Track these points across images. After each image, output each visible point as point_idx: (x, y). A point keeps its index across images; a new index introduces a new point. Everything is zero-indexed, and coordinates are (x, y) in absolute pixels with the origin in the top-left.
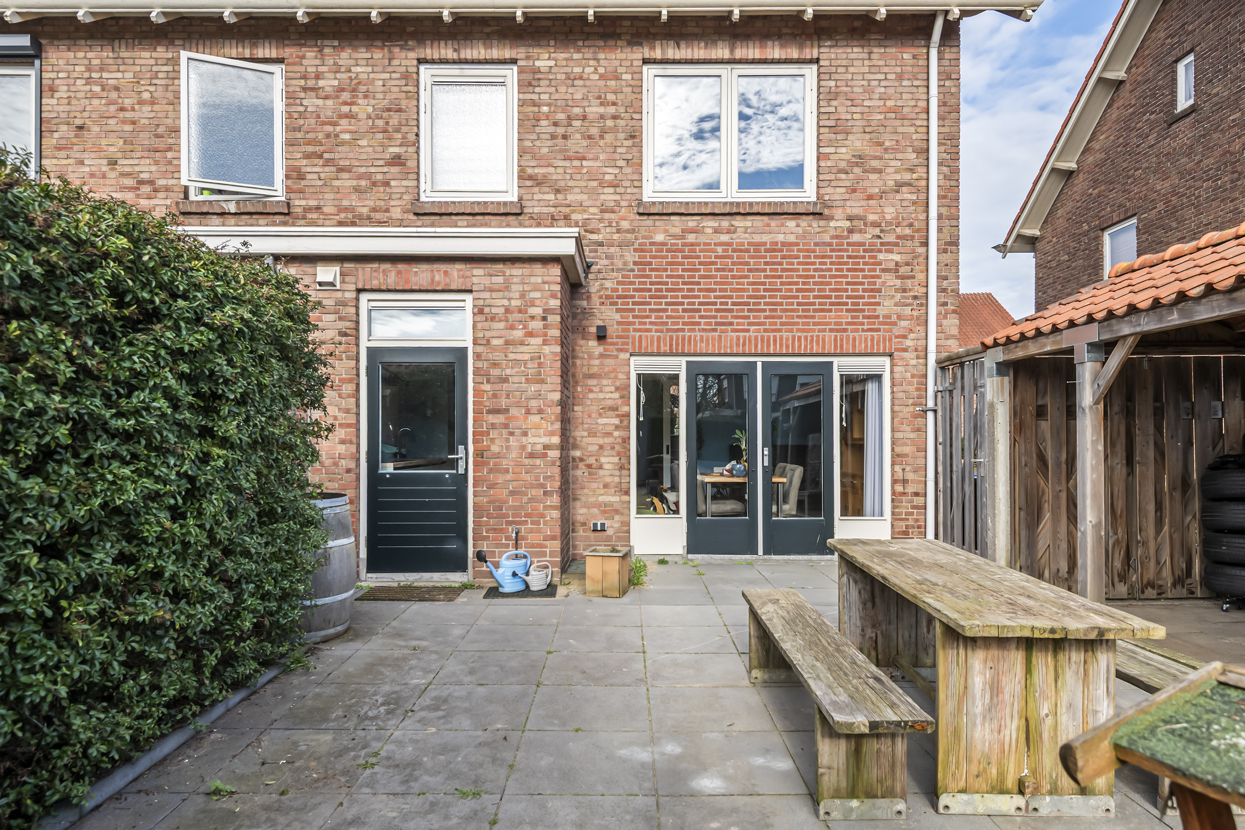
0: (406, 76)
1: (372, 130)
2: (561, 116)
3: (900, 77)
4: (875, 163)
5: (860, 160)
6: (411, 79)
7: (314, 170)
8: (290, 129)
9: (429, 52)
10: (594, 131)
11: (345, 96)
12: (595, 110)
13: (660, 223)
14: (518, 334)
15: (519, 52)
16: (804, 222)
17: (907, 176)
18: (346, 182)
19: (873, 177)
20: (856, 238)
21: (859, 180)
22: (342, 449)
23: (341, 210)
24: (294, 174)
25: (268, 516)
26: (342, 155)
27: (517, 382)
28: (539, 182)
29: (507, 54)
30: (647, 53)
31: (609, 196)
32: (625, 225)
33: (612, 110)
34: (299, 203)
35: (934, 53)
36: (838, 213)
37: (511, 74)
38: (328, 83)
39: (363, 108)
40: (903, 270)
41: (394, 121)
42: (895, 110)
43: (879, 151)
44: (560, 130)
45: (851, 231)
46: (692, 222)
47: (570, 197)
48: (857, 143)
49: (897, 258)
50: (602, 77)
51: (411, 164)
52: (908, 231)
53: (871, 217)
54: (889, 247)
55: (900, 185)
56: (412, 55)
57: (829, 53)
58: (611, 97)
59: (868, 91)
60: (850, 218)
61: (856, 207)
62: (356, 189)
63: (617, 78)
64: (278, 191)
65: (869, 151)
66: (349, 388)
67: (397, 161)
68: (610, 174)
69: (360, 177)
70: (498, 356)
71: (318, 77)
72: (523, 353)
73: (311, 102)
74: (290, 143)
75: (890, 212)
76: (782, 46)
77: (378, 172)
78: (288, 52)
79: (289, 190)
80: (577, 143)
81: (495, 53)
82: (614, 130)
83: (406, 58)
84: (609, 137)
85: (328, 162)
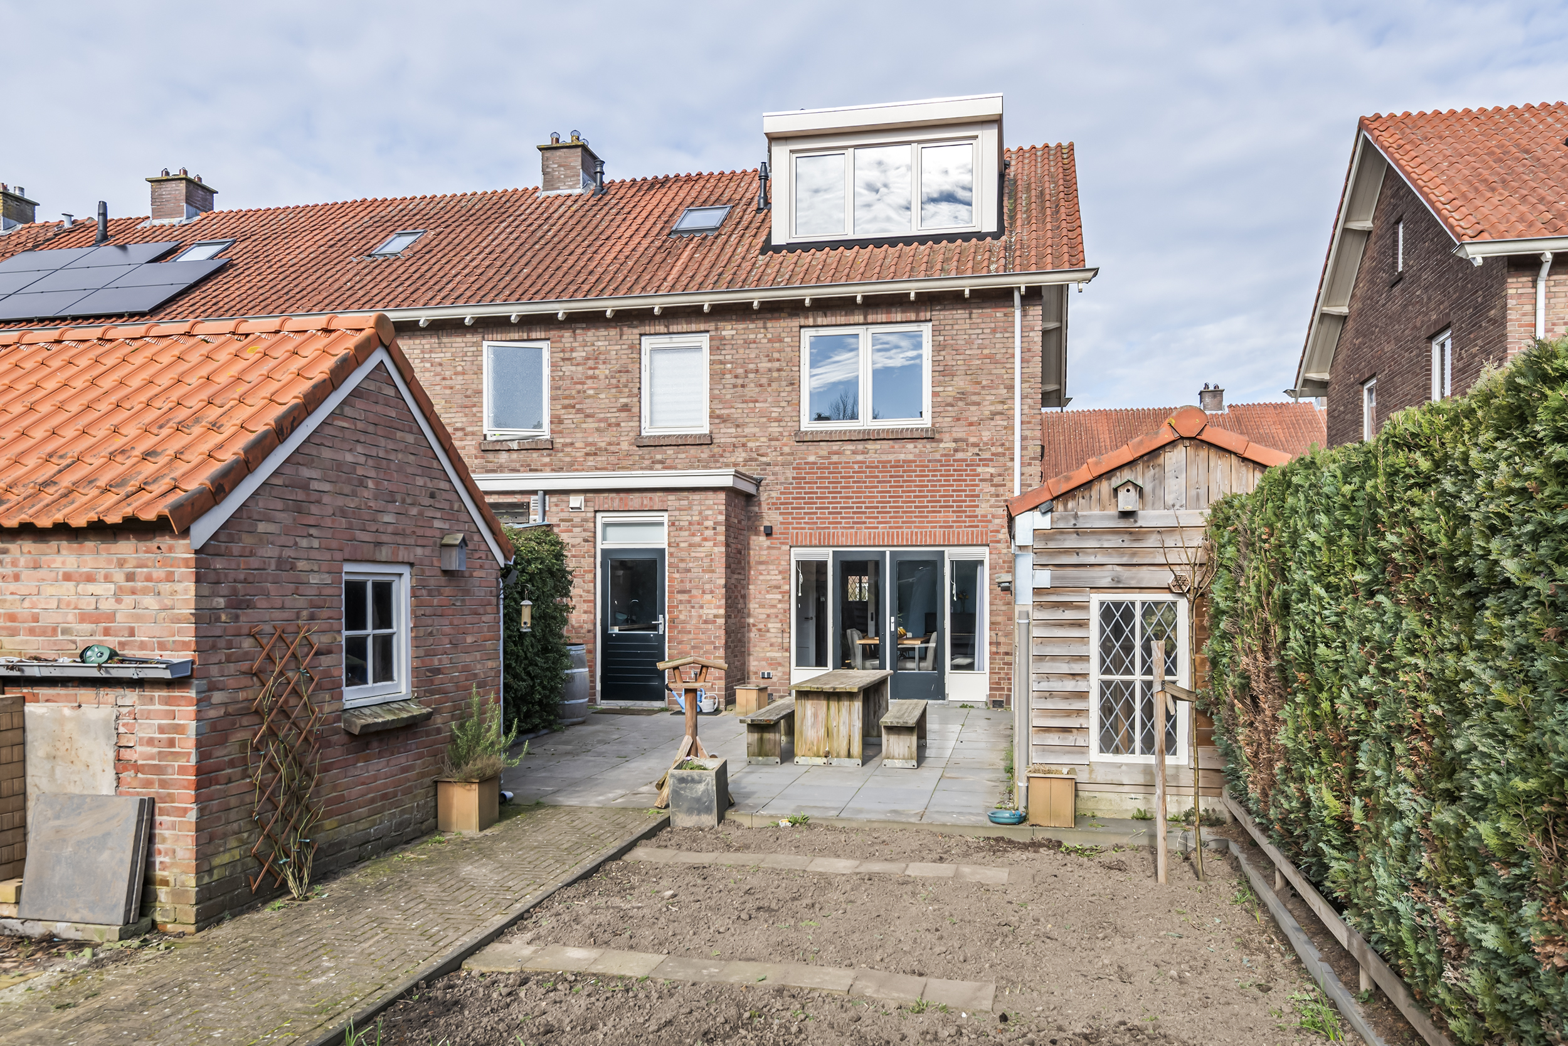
0: (631, 347)
1: (609, 387)
2: (740, 371)
3: (994, 331)
4: (975, 398)
5: (963, 396)
6: (636, 349)
7: (569, 417)
8: (554, 388)
9: (647, 329)
10: (764, 381)
11: (591, 363)
12: (764, 365)
13: (812, 447)
14: (697, 539)
15: (711, 326)
16: (920, 444)
17: (1000, 407)
18: (591, 424)
19: (973, 408)
20: (959, 455)
21: (962, 411)
22: (585, 617)
23: (587, 444)
24: (556, 420)
25: (545, 650)
26: (588, 405)
27: (696, 572)
28: (724, 419)
29: (702, 327)
30: (803, 322)
31: (775, 429)
32: (786, 449)
33: (777, 365)
34: (559, 441)
35: (1018, 313)
36: (946, 437)
37: (704, 340)
38: (579, 354)
39: (603, 371)
40: (996, 480)
41: (623, 380)
42: (990, 357)
43: (978, 389)
44: (740, 381)
45: (956, 450)
46: (835, 447)
47: (747, 431)
48: (961, 383)
49: (992, 470)
50: (770, 341)
51: (635, 410)
52: (1000, 450)
53: (972, 440)
54: (986, 462)
55: (994, 414)
56: (636, 331)
57: (939, 315)
58: (776, 355)
59: (969, 342)
60: (955, 441)
61: (960, 432)
62: (598, 430)
63: (781, 341)
64: (545, 433)
65: (970, 388)
66: (590, 576)
67: (625, 408)
68: (775, 412)
69: (600, 420)
70: (684, 554)
71: (572, 350)
72: (700, 552)
73: (568, 369)
74: (553, 398)
75: (986, 435)
76: (903, 312)
77: (613, 416)
78: (552, 334)
79: (553, 432)
80: (751, 390)
81: (694, 327)
82: (779, 379)
83: (631, 334)
84: (774, 385)
85: (579, 411)
